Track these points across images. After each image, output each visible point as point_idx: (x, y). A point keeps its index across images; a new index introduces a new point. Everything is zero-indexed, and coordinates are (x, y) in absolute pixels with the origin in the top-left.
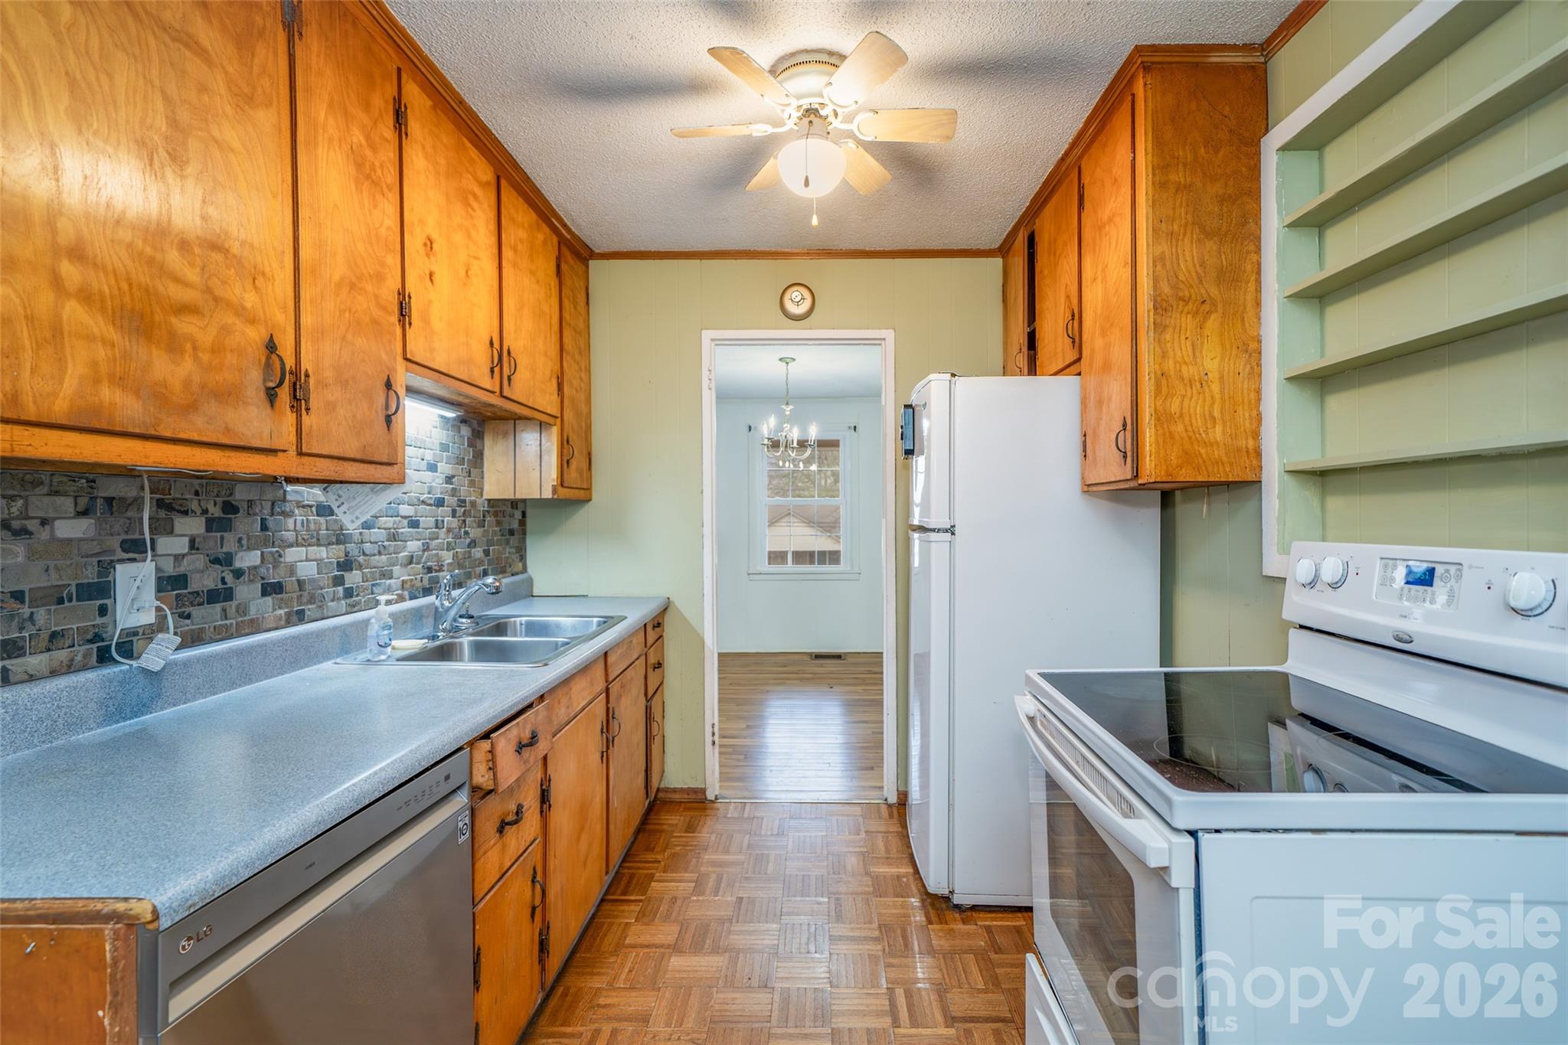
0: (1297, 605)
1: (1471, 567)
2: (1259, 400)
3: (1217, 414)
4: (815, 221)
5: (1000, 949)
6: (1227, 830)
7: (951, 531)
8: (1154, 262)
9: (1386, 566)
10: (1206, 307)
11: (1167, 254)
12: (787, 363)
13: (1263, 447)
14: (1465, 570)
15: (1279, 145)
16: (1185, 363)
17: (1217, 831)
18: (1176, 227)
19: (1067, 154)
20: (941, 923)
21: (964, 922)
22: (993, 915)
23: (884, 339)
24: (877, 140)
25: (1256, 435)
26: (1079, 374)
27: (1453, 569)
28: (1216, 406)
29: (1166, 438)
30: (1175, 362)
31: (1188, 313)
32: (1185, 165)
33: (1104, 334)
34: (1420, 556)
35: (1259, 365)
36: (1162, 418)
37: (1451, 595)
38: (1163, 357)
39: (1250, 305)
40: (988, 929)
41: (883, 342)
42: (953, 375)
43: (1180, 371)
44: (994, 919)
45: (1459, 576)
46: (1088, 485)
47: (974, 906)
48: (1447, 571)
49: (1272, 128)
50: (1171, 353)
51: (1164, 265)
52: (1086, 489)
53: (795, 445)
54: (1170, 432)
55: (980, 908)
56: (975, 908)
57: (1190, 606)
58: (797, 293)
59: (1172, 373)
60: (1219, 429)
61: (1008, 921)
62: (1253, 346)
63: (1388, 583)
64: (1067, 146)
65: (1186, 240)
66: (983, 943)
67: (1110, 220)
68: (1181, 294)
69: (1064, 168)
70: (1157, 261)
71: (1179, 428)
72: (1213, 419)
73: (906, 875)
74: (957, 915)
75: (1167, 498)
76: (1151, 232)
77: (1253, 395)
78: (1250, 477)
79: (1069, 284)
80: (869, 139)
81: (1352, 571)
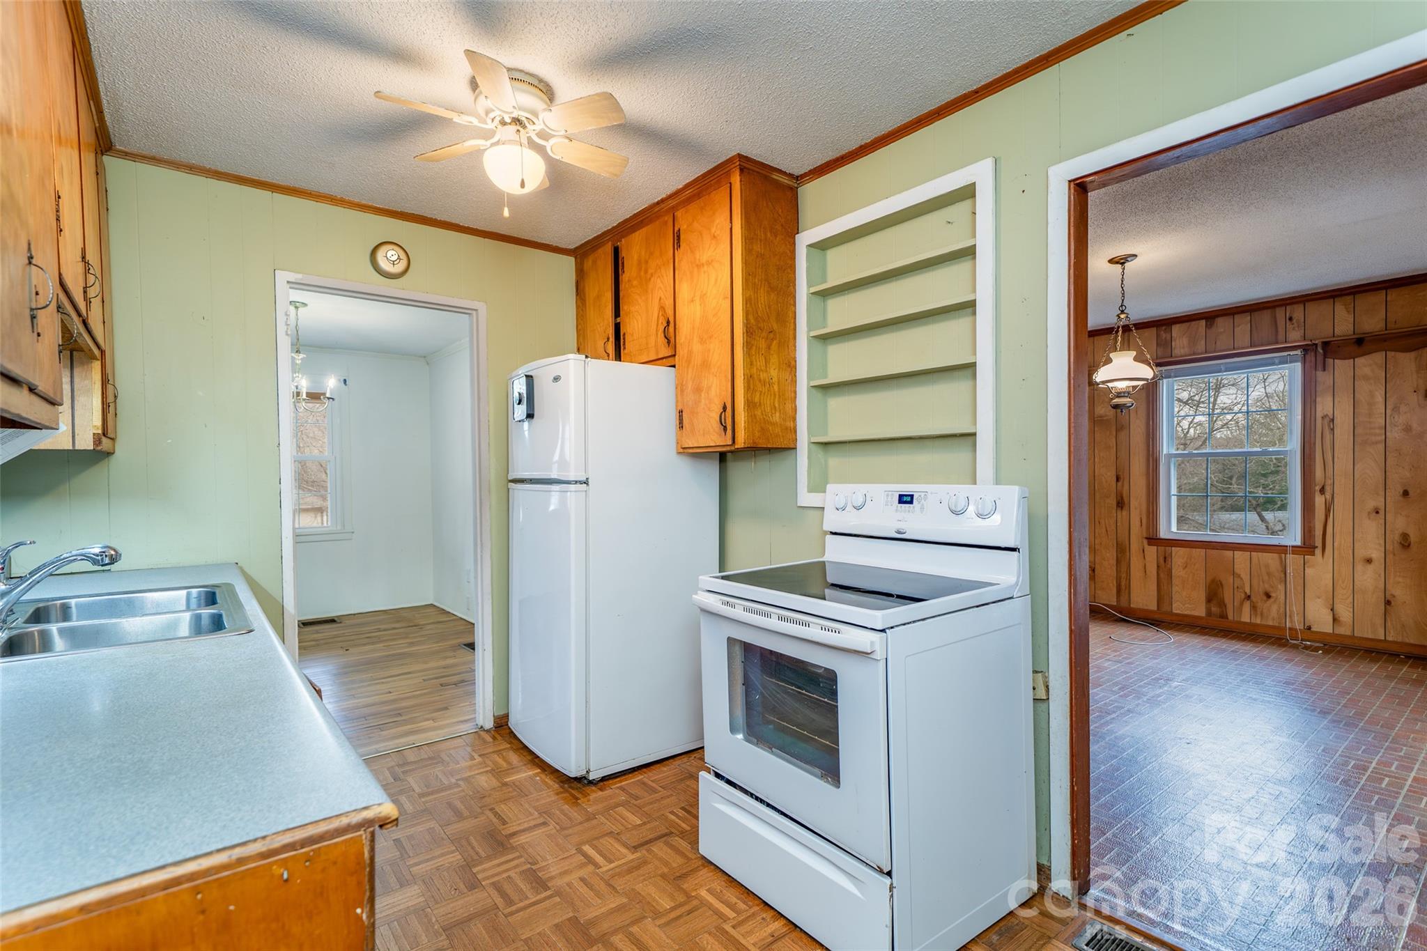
0: (832, 521)
1: (931, 493)
2: (795, 397)
3: (777, 405)
4: (506, 213)
5: (637, 797)
6: (897, 626)
7: (586, 482)
8: (746, 301)
9: (888, 495)
10: (771, 335)
11: (752, 297)
12: (297, 308)
13: (798, 427)
14: (929, 495)
15: (809, 243)
16: (762, 371)
17: (892, 628)
18: (756, 280)
19: (662, 201)
20: (586, 796)
21: (601, 790)
22: (618, 779)
23: (476, 310)
24: (563, 160)
25: (794, 419)
26: (674, 366)
27: (923, 494)
28: (777, 400)
29: (751, 418)
30: (757, 369)
31: (763, 338)
32: (761, 241)
33: (702, 341)
34: (906, 488)
35: (795, 376)
36: (750, 405)
37: (922, 508)
38: (751, 365)
39: (791, 337)
40: (622, 789)
41: (474, 312)
42: (587, 357)
43: (759, 375)
44: (621, 782)
45: (926, 498)
46: (684, 448)
47: (603, 777)
48: (920, 496)
49: (802, 232)
50: (755, 363)
51: (751, 304)
52: (682, 450)
53: (304, 396)
54: (755, 415)
55: (606, 778)
56: (604, 779)
57: (737, 531)
58: (393, 252)
59: (755, 376)
60: (778, 414)
61: (631, 779)
62: (793, 363)
63: (889, 504)
64: (664, 196)
65: (762, 289)
66: (623, 798)
67: (709, 263)
68: (759, 325)
69: (657, 210)
70: (747, 301)
71: (758, 413)
72: (775, 407)
73: (537, 775)
74: (594, 788)
75: (723, 457)
76: (744, 281)
77: (793, 394)
78: (792, 446)
79: (663, 297)
80: (557, 158)
81: (868, 499)
